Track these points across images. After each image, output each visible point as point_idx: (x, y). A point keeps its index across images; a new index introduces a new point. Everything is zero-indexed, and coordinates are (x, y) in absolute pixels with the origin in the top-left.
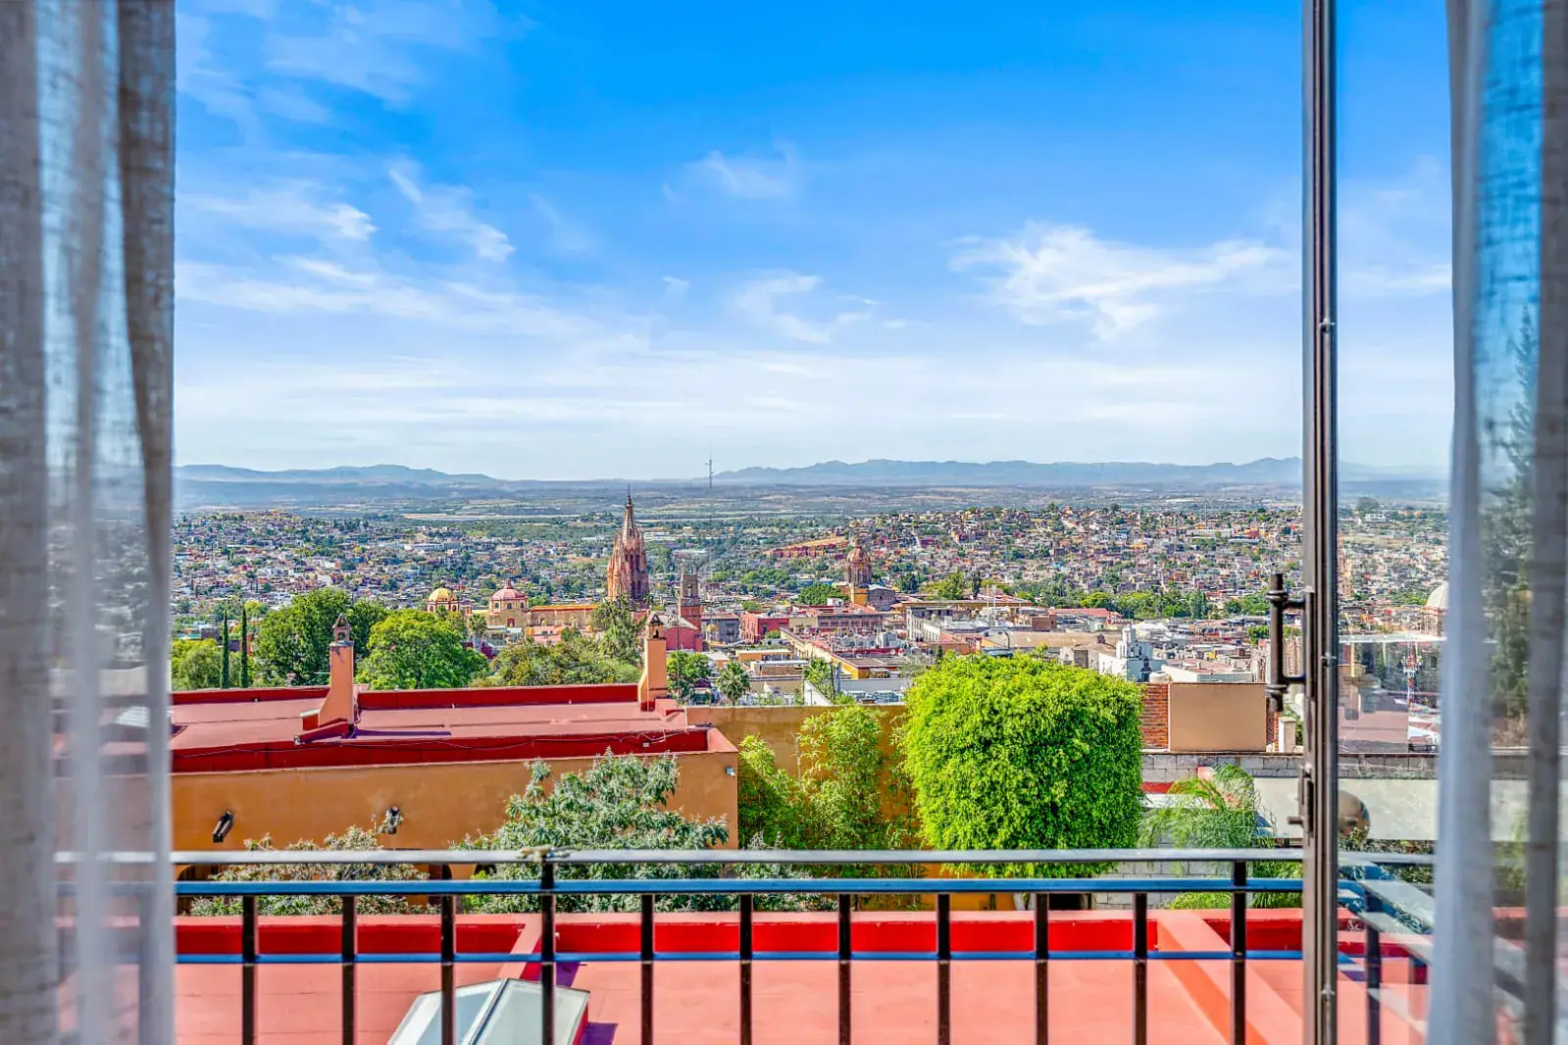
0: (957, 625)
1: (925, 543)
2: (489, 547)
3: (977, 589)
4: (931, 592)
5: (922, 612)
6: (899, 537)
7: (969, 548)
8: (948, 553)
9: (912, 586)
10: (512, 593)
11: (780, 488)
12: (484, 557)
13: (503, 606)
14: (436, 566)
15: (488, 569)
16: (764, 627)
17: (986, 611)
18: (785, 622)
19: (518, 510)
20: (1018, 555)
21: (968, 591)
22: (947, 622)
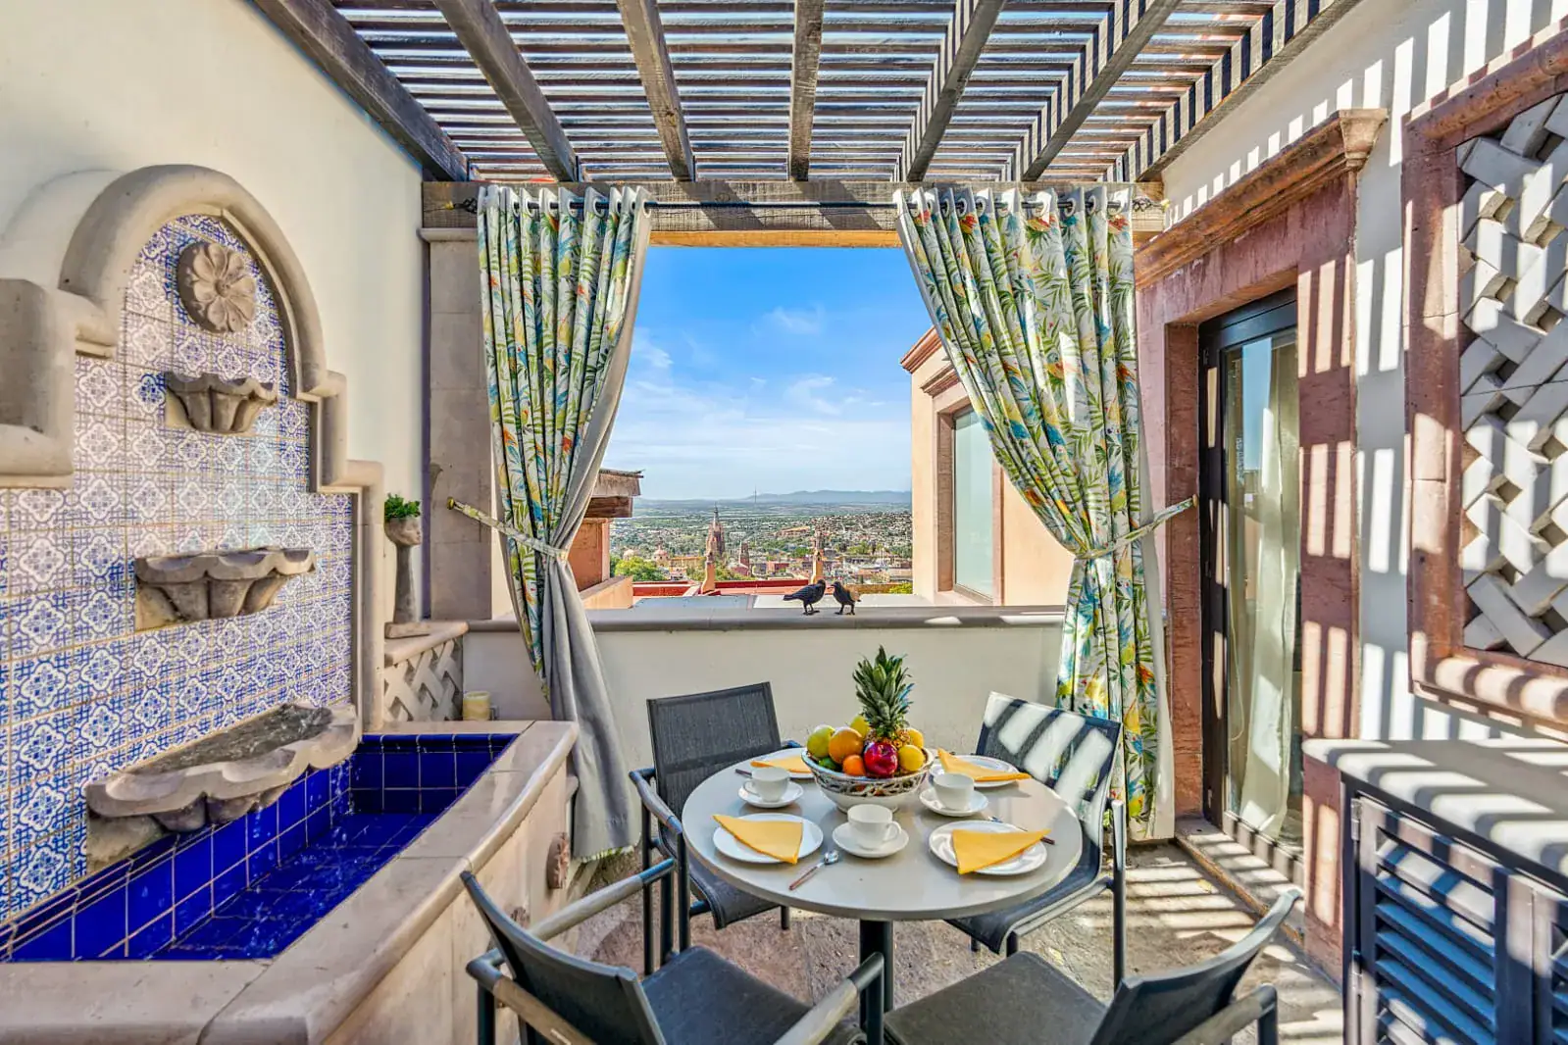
0: (867, 566)
1: (847, 529)
2: (643, 531)
3: (874, 551)
4: (852, 551)
5: (850, 560)
6: (835, 525)
7: (868, 531)
8: (858, 533)
9: (844, 548)
10: (662, 552)
11: (779, 504)
12: (642, 535)
13: (658, 558)
14: (621, 539)
15: (645, 541)
16: (777, 567)
17: (878, 560)
18: (787, 565)
19: (657, 514)
20: (890, 534)
21: (870, 551)
22: (862, 565)
